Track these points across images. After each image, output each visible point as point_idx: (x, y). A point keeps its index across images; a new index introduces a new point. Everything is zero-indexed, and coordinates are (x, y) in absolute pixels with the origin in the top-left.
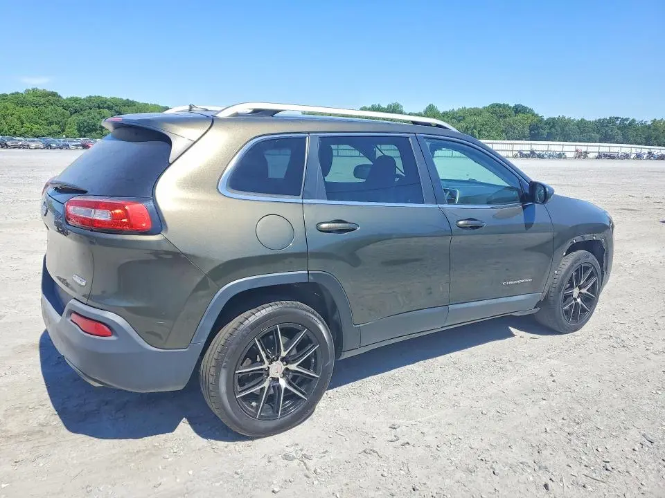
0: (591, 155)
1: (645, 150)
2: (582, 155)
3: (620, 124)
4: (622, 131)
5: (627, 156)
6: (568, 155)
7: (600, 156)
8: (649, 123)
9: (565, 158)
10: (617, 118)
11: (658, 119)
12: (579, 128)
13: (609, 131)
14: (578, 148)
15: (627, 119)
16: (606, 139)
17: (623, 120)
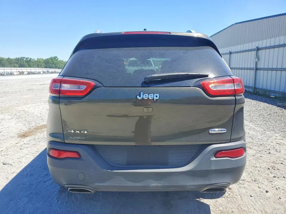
0: (25, 73)
1: (45, 70)
2: (22, 73)
3: (26, 60)
4: (27, 63)
5: (39, 73)
6: (15, 73)
7: (29, 73)
8: (36, 60)
9: (14, 75)
10: (24, 58)
11: (39, 58)
12: (8, 62)
13: (22, 63)
14: (19, 70)
15: (28, 58)
16: (21, 66)
17: (27, 58)
